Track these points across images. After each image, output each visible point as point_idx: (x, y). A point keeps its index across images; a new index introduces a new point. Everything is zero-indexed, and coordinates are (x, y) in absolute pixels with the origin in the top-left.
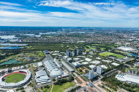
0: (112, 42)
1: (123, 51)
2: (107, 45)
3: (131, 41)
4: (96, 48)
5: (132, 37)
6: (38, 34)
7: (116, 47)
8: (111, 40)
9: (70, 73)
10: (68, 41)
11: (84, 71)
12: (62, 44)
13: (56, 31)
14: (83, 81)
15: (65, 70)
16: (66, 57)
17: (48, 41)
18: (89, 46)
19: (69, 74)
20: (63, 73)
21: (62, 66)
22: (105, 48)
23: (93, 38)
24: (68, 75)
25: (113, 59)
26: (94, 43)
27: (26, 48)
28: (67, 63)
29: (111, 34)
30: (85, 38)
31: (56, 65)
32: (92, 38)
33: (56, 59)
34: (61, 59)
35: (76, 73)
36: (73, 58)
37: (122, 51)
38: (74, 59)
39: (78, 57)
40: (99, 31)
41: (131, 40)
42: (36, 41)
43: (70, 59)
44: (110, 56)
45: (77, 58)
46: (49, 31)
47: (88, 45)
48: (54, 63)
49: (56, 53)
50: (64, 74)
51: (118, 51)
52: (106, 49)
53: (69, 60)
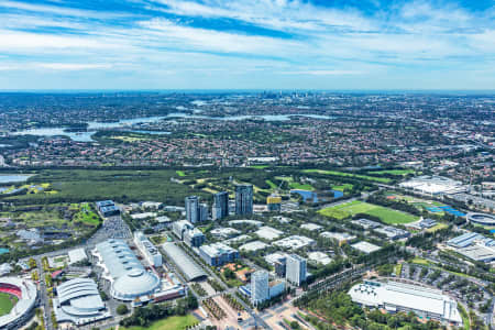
0: (386, 159)
1: (418, 196)
2: (362, 172)
3: (468, 154)
4: (314, 185)
5: (478, 136)
6: (82, 128)
7: (396, 179)
8: (388, 151)
9: (189, 284)
10: (210, 156)
11: (241, 275)
12: (181, 174)
13: (164, 112)
14: (230, 309)
15: (170, 274)
16: (181, 224)
17: (123, 161)
18: (289, 179)
19: (182, 288)
20: (160, 286)
21: (164, 261)
22: (350, 187)
23: (314, 142)
24: (176, 291)
25: (366, 227)
26: (312, 166)
27: (23, 192)
28: (182, 247)
29: (399, 121)
30: (280, 142)
31: (140, 258)
32: (310, 141)
33: (140, 234)
34: (164, 234)
35: (209, 282)
36: (212, 229)
37: (413, 195)
38: (213, 232)
39: (230, 223)
40: (353, 108)
41: (467, 148)
42: (71, 162)
43: (197, 232)
44: (359, 216)
45: (227, 226)
46: (132, 113)
47: (288, 175)
48: (133, 248)
49: (148, 210)
50: (165, 287)
51: (399, 197)
52: (356, 188)
53: (192, 235)
